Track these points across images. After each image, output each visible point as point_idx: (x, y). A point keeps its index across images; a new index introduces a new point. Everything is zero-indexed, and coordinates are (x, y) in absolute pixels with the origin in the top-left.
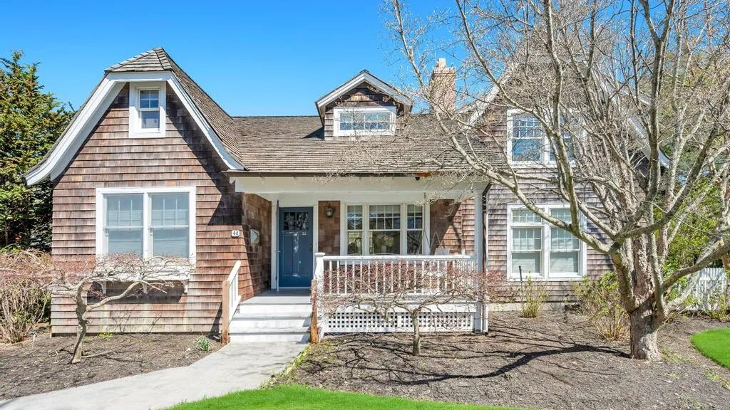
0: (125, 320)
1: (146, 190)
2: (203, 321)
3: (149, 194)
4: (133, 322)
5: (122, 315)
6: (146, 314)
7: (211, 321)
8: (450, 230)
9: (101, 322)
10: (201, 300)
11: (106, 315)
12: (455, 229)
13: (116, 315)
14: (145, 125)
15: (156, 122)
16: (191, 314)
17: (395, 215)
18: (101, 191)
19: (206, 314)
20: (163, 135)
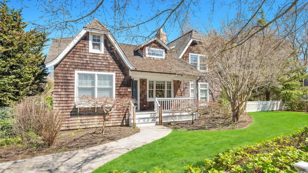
0: (87, 123)
1: (96, 73)
2: (118, 122)
3: (97, 74)
4: (90, 123)
5: (86, 121)
6: (95, 120)
7: (121, 121)
8: (179, 90)
9: (77, 124)
10: (117, 114)
11: (79, 121)
12: (180, 90)
13: (83, 121)
14: (94, 48)
15: (98, 47)
16: (113, 119)
17: (163, 85)
18: (77, 72)
19: (119, 119)
20: (103, 52)
